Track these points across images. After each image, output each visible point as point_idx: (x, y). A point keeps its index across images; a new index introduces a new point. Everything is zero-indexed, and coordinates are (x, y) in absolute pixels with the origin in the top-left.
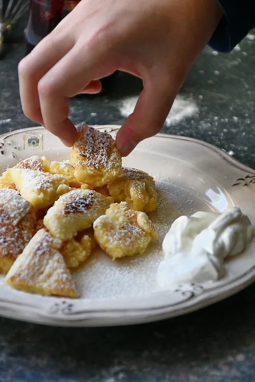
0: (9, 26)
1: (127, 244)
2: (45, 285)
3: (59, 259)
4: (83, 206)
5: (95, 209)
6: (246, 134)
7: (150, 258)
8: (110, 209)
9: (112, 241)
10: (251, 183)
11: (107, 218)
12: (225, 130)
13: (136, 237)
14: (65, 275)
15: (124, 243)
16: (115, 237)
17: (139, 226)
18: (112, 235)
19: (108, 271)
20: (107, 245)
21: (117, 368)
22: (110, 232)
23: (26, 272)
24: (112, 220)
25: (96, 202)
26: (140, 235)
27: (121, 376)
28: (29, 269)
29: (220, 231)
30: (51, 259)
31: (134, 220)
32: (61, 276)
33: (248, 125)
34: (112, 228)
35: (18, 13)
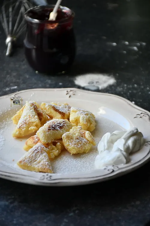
0: (15, 39)
1: (79, 147)
2: (36, 166)
3: (45, 155)
4: (58, 127)
5: (65, 129)
6: (141, 93)
7: (91, 154)
8: (72, 129)
9: (71, 145)
10: (144, 117)
11: (69, 133)
12: (130, 91)
13: (84, 143)
14: (47, 162)
15: (77, 146)
16: (73, 143)
17: (86, 138)
18: (71, 142)
19: (70, 160)
20: (68, 147)
21: (74, 208)
22: (70, 140)
23: (28, 159)
24: (72, 134)
25: (66, 126)
26: (86, 143)
27: (77, 212)
28: (29, 158)
29: (127, 139)
30: (41, 155)
31: (83, 135)
32: (45, 162)
33: (142, 89)
34: (72, 138)
35: (20, 32)
